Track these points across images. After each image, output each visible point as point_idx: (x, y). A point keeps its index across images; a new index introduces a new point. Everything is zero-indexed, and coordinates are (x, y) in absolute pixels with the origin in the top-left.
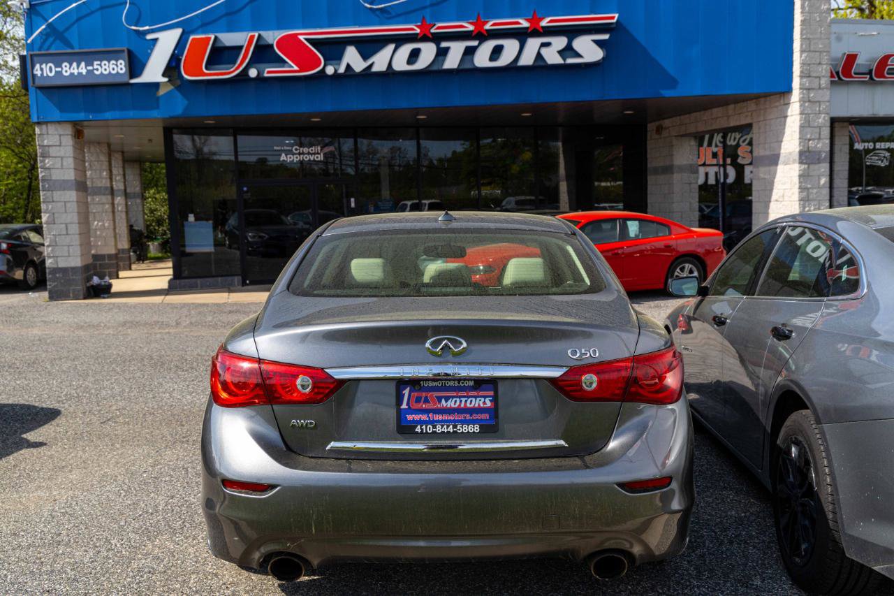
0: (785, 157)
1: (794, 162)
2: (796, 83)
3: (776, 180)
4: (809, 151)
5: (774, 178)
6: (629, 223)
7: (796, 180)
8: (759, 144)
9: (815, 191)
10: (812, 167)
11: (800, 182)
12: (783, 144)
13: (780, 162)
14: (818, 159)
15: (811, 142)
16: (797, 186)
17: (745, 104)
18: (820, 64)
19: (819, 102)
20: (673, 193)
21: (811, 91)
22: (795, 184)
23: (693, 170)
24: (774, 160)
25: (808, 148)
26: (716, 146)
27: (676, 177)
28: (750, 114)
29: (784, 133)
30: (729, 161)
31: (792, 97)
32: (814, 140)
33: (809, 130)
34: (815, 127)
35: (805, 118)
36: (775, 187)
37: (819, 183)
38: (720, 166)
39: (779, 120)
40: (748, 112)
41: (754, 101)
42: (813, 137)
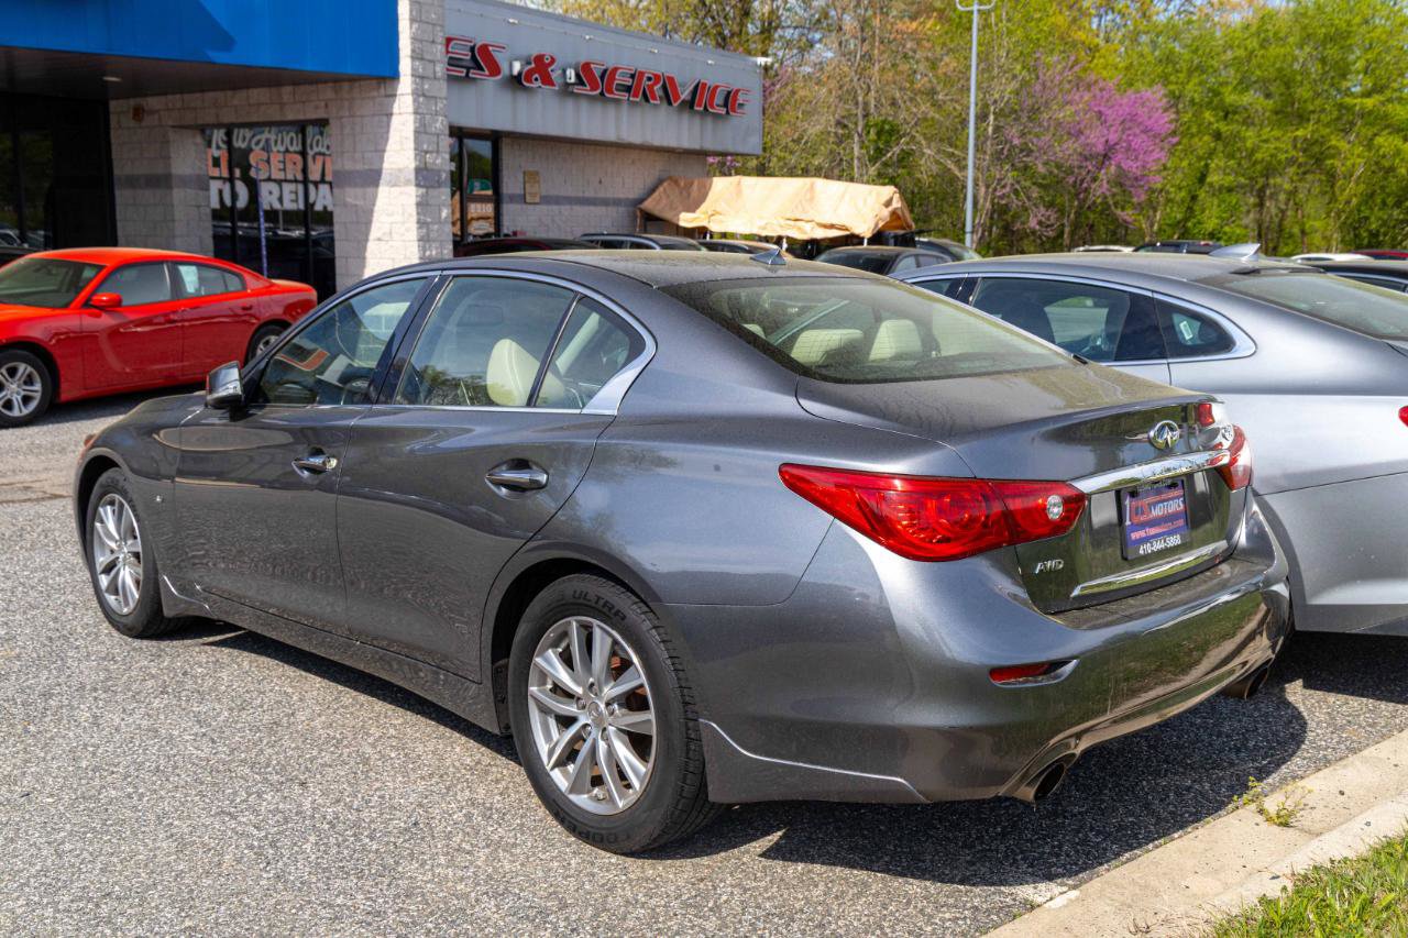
0: (391, 174)
1: (407, 183)
2: (405, 65)
3: (376, 208)
4: (426, 168)
5: (374, 205)
6: (183, 269)
7: (413, 210)
8: (343, 153)
9: (436, 227)
10: (431, 191)
11: (418, 214)
12: (386, 155)
13: (382, 182)
14: (438, 181)
15: (428, 156)
16: (414, 218)
17: (313, 87)
18: (433, 42)
19: (436, 98)
20: (173, 221)
21: (425, 81)
22: (410, 215)
23: (202, 184)
24: (373, 178)
25: (425, 163)
26: (218, 148)
27: (178, 194)
28: (323, 104)
29: (387, 139)
30: (237, 173)
31: (400, 86)
32: (431, 152)
33: (425, 137)
34: (431, 134)
35: (420, 120)
36: (375, 219)
37: (440, 217)
38: (224, 179)
39: (376, 118)
40: (320, 100)
41: (330, 85)
42: (430, 149)
